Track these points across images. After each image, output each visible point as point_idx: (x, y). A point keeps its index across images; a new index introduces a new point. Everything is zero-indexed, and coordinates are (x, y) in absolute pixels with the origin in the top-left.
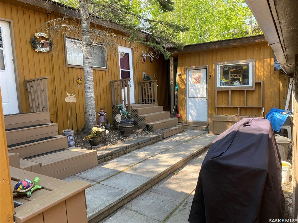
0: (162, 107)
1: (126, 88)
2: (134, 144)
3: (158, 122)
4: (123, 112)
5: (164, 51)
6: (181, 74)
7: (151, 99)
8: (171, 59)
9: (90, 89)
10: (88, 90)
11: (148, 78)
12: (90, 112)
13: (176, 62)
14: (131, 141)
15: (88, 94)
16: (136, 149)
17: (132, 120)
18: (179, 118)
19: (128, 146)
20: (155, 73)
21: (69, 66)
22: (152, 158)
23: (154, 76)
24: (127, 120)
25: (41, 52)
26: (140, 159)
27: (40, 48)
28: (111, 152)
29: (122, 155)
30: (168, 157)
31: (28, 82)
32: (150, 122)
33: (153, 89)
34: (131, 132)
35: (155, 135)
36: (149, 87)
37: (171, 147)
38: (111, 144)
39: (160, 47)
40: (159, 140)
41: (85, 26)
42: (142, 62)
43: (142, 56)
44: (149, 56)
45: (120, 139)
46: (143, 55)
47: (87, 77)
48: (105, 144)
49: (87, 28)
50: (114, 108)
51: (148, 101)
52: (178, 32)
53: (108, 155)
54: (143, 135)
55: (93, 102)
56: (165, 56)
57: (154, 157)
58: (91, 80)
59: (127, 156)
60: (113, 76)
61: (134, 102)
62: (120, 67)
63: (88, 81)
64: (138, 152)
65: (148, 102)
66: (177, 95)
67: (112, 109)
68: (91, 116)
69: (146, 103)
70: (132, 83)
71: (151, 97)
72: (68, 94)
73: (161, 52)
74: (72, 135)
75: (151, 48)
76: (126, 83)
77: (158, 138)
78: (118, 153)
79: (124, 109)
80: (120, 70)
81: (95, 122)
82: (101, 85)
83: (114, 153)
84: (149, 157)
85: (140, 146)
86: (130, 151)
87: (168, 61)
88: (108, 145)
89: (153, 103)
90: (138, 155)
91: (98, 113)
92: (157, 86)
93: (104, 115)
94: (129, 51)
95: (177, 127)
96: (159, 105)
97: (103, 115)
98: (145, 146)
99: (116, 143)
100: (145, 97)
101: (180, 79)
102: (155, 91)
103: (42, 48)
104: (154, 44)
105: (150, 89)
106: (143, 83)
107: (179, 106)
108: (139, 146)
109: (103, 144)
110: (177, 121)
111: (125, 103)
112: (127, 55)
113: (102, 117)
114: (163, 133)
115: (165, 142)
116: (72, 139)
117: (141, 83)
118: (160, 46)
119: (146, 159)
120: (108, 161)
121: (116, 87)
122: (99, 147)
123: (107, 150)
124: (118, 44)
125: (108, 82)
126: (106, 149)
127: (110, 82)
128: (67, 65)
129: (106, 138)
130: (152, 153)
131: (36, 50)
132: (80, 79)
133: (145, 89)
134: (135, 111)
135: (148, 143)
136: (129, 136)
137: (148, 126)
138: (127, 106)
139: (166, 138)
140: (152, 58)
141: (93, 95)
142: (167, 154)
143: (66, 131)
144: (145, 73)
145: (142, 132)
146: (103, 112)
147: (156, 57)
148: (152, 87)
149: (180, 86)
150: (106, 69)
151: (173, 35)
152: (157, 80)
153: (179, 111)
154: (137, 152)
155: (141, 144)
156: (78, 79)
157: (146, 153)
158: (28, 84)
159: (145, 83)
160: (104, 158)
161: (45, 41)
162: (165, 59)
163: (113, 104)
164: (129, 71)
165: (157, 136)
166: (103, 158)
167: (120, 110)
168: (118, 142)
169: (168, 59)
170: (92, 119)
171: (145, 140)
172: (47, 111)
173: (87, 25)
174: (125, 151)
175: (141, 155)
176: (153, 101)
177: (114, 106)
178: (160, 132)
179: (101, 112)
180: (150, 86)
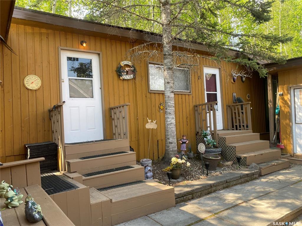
0: (258, 134)
1: (212, 112)
2: (221, 182)
3: (253, 154)
4: (208, 139)
5: (259, 68)
6: (282, 94)
7: (243, 124)
8: (269, 76)
9: (171, 115)
10: (169, 116)
11: (239, 100)
12: (171, 140)
13: (275, 80)
14: (216, 177)
15: (169, 120)
16: (224, 188)
17: (219, 149)
18: (282, 149)
19: (214, 184)
20: (248, 95)
21: (151, 92)
22: (244, 204)
23: (247, 97)
24: (213, 150)
25: (125, 80)
26: (229, 204)
27: (125, 76)
28: (192, 190)
29: (205, 195)
30: (268, 205)
31: (113, 109)
32: (242, 154)
33: (246, 113)
34: (218, 164)
35: (249, 171)
36: (240, 111)
37: (272, 190)
38: (192, 179)
39: (253, 64)
40: (255, 178)
41: (167, 49)
42: (232, 83)
43: (231, 76)
44: (239, 76)
45: (203, 173)
46: (232, 74)
47: (168, 103)
48: (186, 179)
49: (169, 51)
50: (198, 134)
51: (240, 127)
52: (277, 44)
53: (188, 193)
54: (233, 170)
55: (174, 129)
56: (260, 73)
57: (248, 203)
58: (172, 106)
59: (211, 197)
60: (197, 99)
61: (222, 129)
62: (206, 90)
63: (169, 106)
64: (226, 193)
65: (240, 129)
66: (278, 120)
67: (196, 135)
68: (171, 144)
69: (237, 129)
70: (219, 106)
71: (243, 122)
72: (149, 121)
73: (255, 70)
74: (150, 165)
75: (243, 65)
76: (211, 107)
77: (253, 175)
78: (200, 191)
79: (209, 136)
80: (206, 92)
81: (176, 151)
82: (184, 110)
83: (195, 191)
84: (240, 202)
85: (229, 185)
86: (216, 191)
87: (265, 80)
88: (189, 180)
89: (246, 130)
90: (226, 198)
91: (180, 140)
92: (251, 109)
93: (187, 142)
94: (216, 72)
95: (280, 162)
96: (253, 132)
97: (185, 143)
98: (235, 185)
99: (199, 178)
100: (236, 123)
101: (282, 101)
102: (248, 115)
103: (126, 76)
104: (246, 61)
105: (242, 113)
106: (233, 106)
107: (281, 133)
108: (227, 185)
109: (184, 178)
110: (280, 153)
111: (211, 129)
112: (214, 76)
113: (185, 145)
114: (260, 168)
115: (262, 182)
116: (150, 170)
117: (231, 106)
118: (253, 62)
119: (237, 205)
120: (187, 200)
121: (201, 112)
122: (178, 182)
123: (188, 188)
124: (203, 66)
125: (191, 107)
126: (187, 186)
127: (194, 106)
128: (149, 91)
129: (187, 171)
130: (244, 196)
131: (121, 78)
132: (162, 105)
133: (235, 113)
134: (222, 139)
135: (240, 181)
136: (215, 169)
137: (239, 159)
138: (213, 133)
139: (265, 175)
140: (244, 77)
141: (173, 121)
142: (266, 201)
143: (144, 160)
144: (235, 94)
145: (232, 165)
146: (185, 139)
147: (249, 75)
148: (244, 111)
149: (283, 109)
150: (190, 92)
151: (270, 49)
152: (250, 102)
153: (282, 141)
154: (224, 193)
155: (230, 182)
156: (160, 104)
157: (237, 195)
158: (112, 111)
159: (236, 106)
160: (183, 197)
161: (129, 69)
162: (261, 77)
163: (197, 130)
164: (216, 94)
165: (251, 173)
166: (181, 197)
167: (205, 137)
168: (201, 177)
169: (265, 76)
170: (173, 148)
171: (236, 178)
172: (127, 138)
173: (169, 48)
174: (210, 190)
175: (230, 198)
176: (245, 126)
177: (198, 133)
178: (256, 167)
179: (183, 139)
180: (242, 109)
